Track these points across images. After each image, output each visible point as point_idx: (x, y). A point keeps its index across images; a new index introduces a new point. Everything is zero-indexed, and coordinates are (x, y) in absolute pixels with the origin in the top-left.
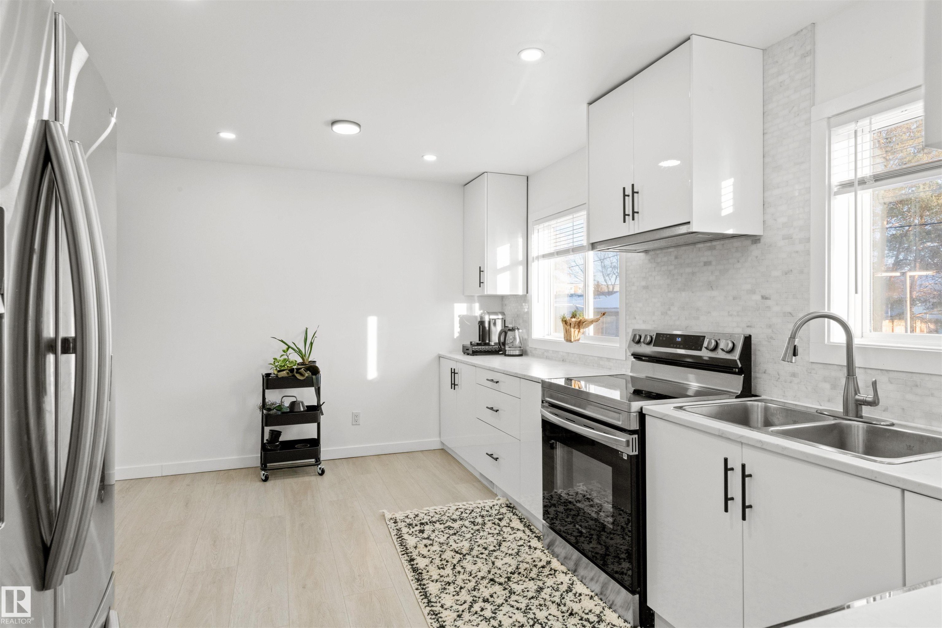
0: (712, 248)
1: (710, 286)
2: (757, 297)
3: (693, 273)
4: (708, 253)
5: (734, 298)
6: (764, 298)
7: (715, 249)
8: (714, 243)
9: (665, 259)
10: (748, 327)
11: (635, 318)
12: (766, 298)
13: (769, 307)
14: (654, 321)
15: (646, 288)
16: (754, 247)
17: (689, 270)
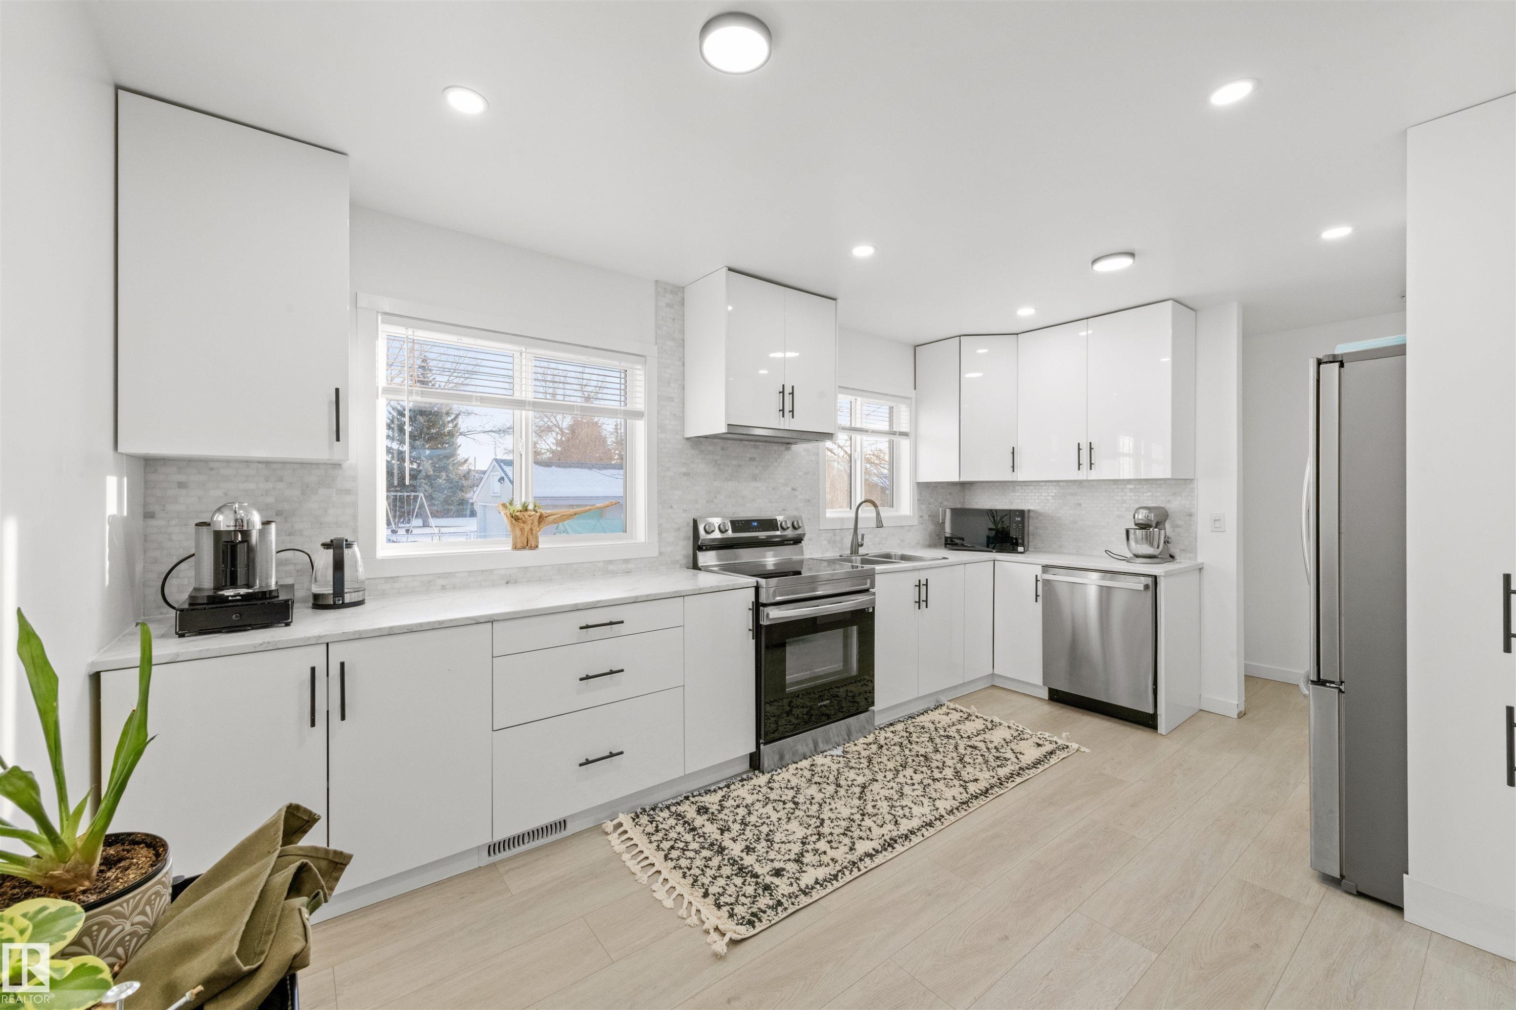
0: (756, 447)
1: (755, 478)
2: (789, 489)
3: (739, 466)
4: (754, 450)
5: (774, 489)
6: (793, 489)
7: (758, 448)
8: (758, 443)
9: (711, 448)
10: (783, 510)
11: (672, 507)
12: (795, 490)
13: (796, 496)
14: (697, 510)
15: (686, 474)
16: (786, 452)
17: (735, 462)
